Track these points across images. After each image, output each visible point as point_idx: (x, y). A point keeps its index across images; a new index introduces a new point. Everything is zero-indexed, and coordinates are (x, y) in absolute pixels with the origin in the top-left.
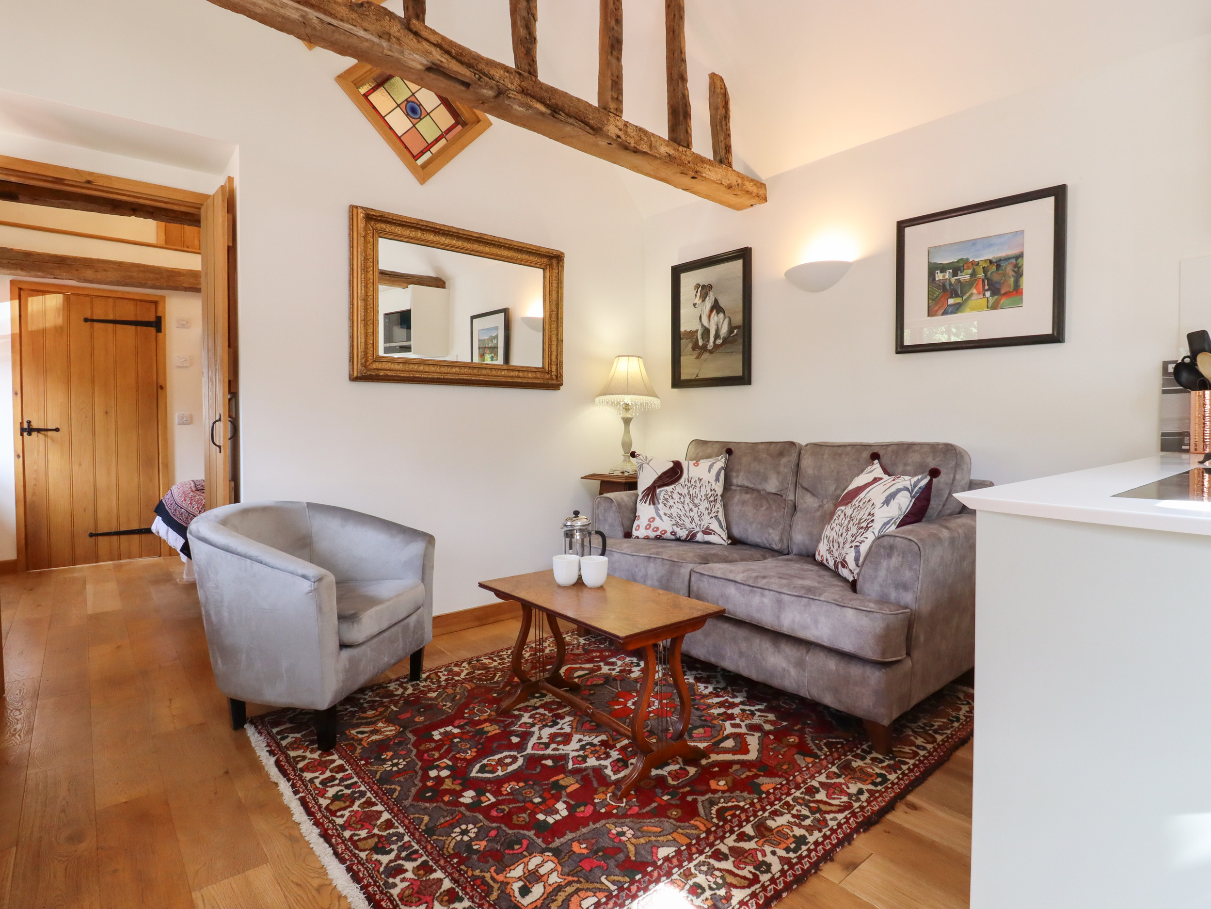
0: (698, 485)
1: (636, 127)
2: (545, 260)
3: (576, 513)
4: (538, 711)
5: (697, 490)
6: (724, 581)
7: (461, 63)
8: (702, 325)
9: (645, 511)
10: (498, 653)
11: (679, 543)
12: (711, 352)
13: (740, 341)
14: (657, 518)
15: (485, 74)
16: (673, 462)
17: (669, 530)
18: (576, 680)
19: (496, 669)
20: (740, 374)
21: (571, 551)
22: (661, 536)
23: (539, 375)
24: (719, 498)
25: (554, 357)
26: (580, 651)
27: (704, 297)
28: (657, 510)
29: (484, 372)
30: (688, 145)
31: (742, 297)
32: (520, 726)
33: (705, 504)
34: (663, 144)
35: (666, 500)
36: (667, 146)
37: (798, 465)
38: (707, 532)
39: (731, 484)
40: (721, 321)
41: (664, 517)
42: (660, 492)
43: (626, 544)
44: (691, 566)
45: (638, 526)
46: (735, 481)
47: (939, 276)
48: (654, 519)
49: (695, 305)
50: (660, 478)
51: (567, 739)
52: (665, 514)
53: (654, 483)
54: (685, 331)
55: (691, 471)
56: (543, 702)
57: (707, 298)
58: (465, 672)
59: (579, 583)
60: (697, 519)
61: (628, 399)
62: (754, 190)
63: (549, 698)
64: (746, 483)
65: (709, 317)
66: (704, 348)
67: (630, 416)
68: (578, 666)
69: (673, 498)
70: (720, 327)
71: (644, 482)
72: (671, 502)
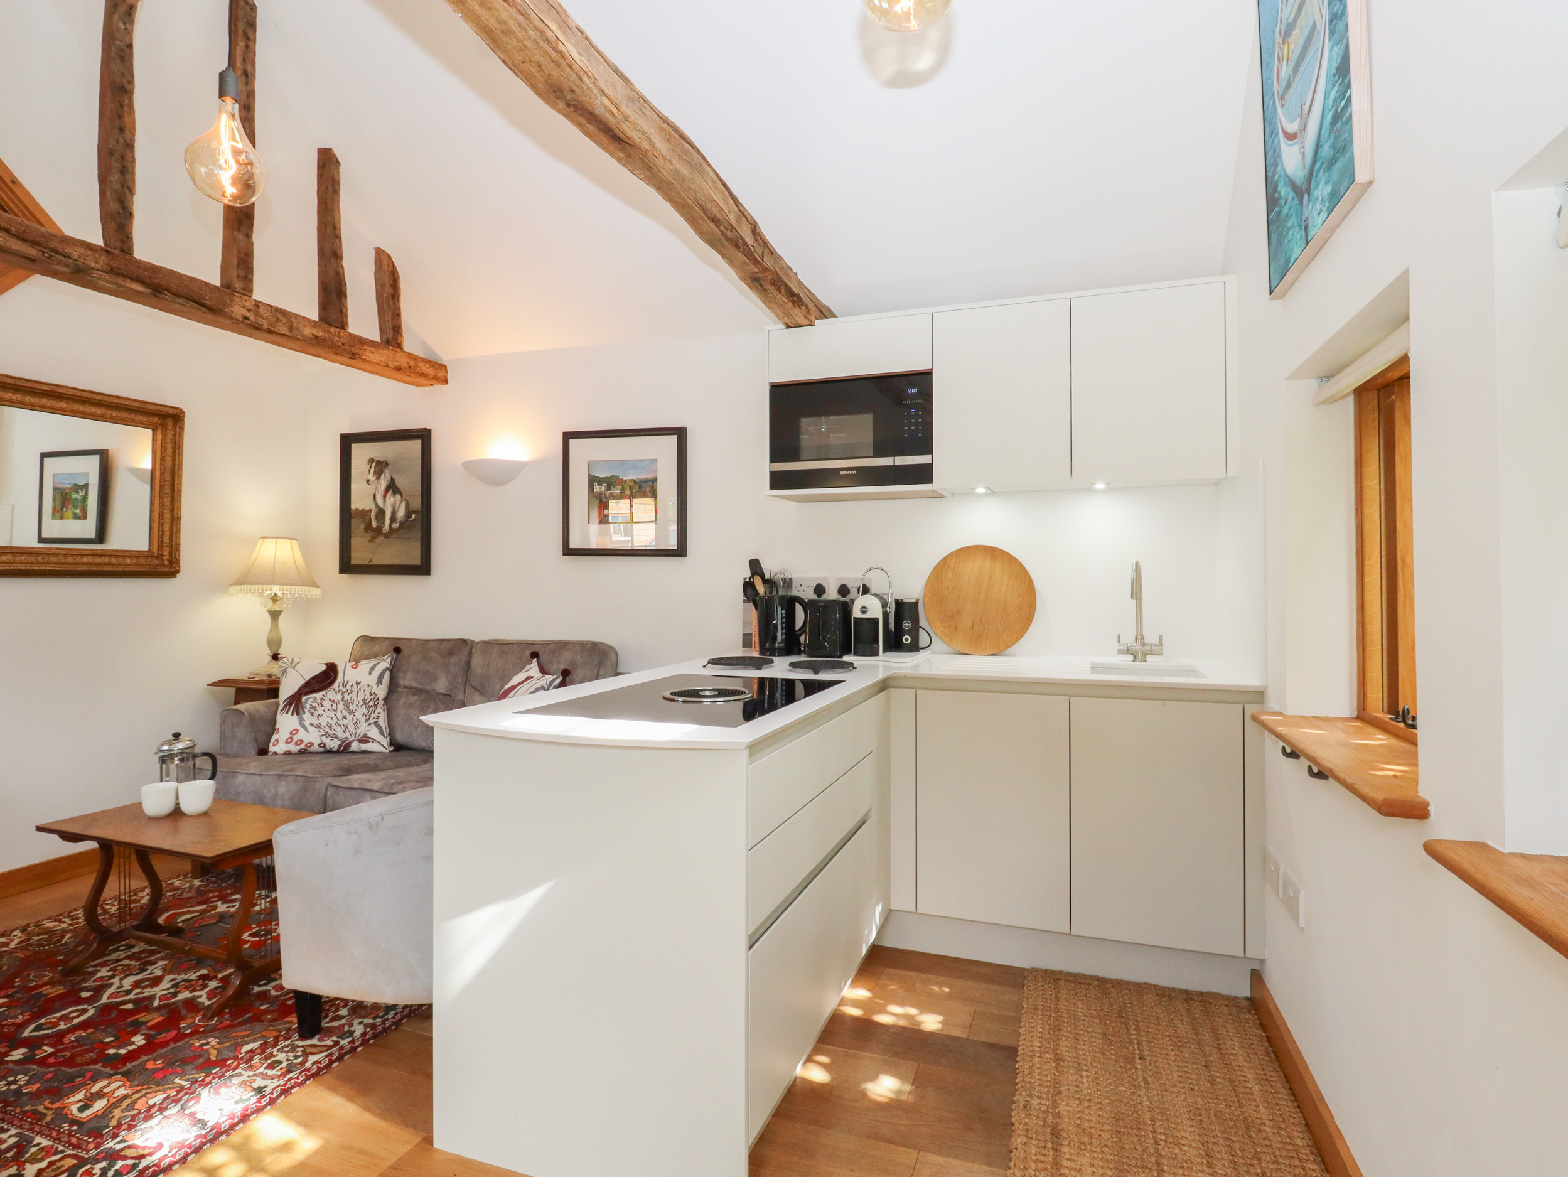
0: (355, 689)
1: (271, 306)
2: (156, 420)
3: (177, 736)
4: (121, 963)
5: (354, 695)
6: (361, 791)
7: (24, 240)
8: (377, 505)
9: (286, 722)
10: (70, 913)
11: (331, 755)
12: (386, 536)
13: (419, 527)
14: (301, 730)
15: (57, 253)
16: (326, 664)
17: (317, 742)
18: (180, 925)
19: (65, 931)
20: (418, 563)
21: (167, 779)
22: (306, 750)
23: (142, 561)
24: (381, 702)
25: (166, 539)
26: (193, 893)
27: (378, 474)
28: (301, 721)
29: (54, 559)
30: (343, 325)
31: (420, 480)
32: (95, 981)
33: (364, 710)
34: (309, 325)
35: (314, 708)
36: (314, 327)
37: (469, 664)
38: (364, 740)
39: (398, 686)
40: (398, 503)
41: (310, 728)
42: (307, 700)
43: (255, 765)
44: (329, 780)
45: (277, 740)
46: (402, 682)
47: (597, 488)
48: (297, 731)
49: (368, 481)
50: (308, 683)
51: (156, 981)
52: (312, 725)
53: (300, 689)
54: (357, 509)
55: (348, 675)
56: (129, 953)
57: (383, 476)
58: (17, 941)
59: (177, 813)
60: (351, 728)
61: (276, 589)
62: (432, 372)
63: (140, 947)
64: (414, 684)
65: (385, 496)
66: (378, 531)
67: (278, 609)
68: (185, 910)
69: (322, 706)
70: (396, 509)
71: (287, 689)
72: (320, 710)
